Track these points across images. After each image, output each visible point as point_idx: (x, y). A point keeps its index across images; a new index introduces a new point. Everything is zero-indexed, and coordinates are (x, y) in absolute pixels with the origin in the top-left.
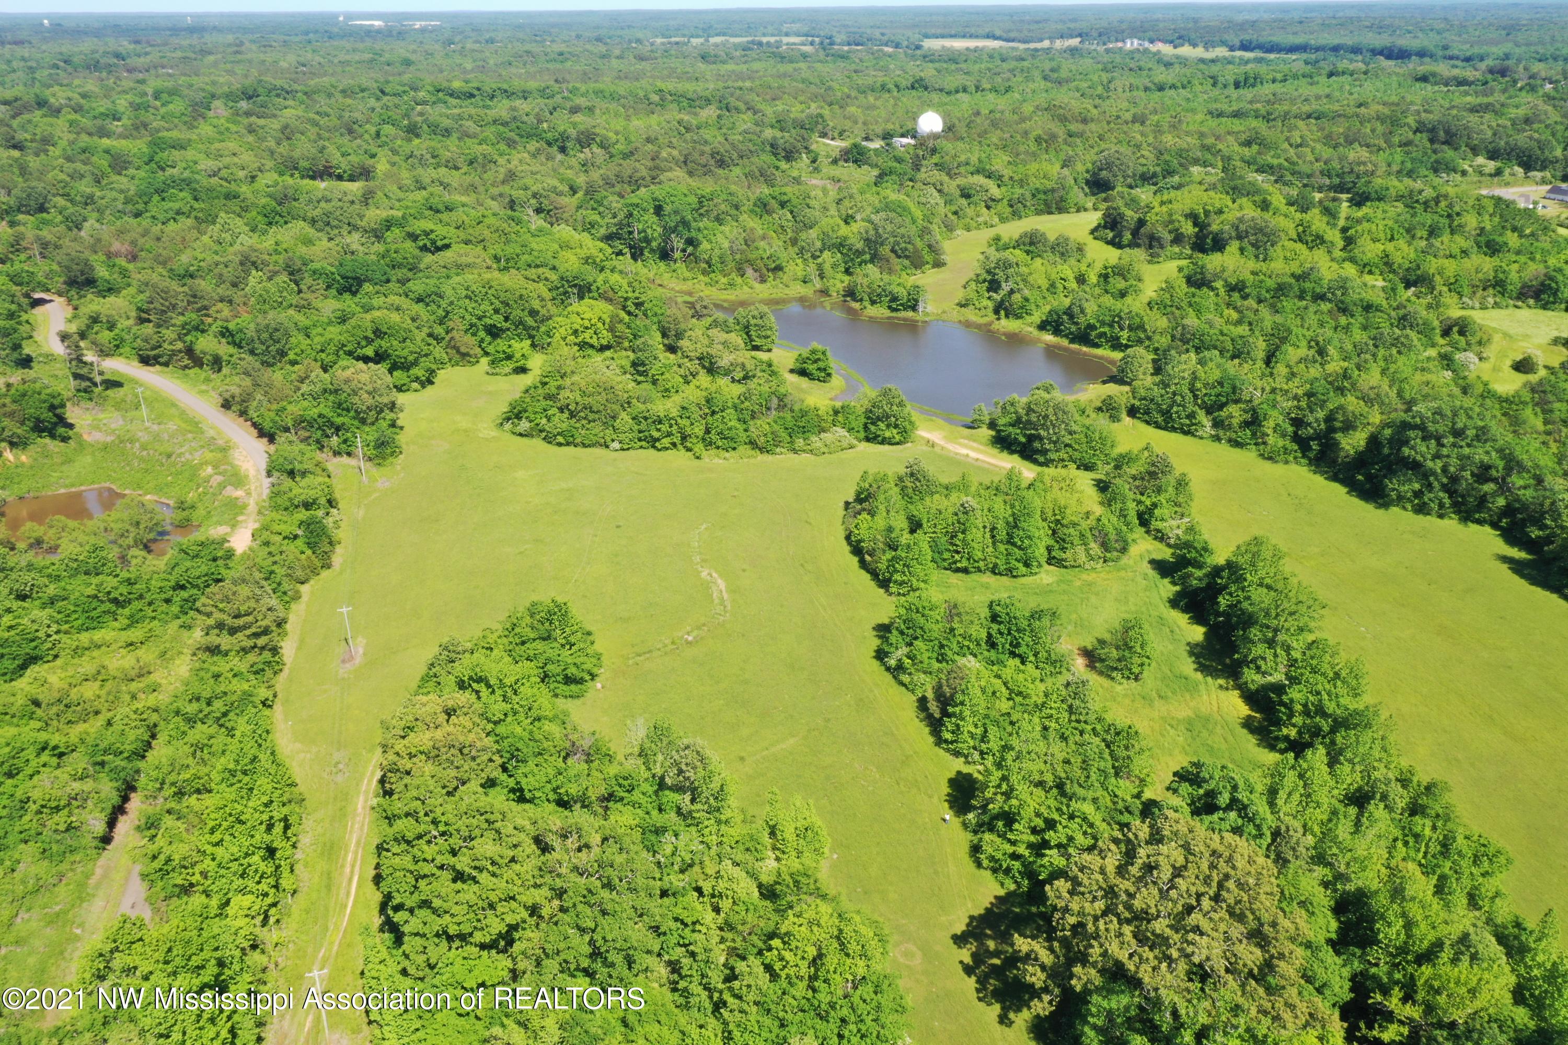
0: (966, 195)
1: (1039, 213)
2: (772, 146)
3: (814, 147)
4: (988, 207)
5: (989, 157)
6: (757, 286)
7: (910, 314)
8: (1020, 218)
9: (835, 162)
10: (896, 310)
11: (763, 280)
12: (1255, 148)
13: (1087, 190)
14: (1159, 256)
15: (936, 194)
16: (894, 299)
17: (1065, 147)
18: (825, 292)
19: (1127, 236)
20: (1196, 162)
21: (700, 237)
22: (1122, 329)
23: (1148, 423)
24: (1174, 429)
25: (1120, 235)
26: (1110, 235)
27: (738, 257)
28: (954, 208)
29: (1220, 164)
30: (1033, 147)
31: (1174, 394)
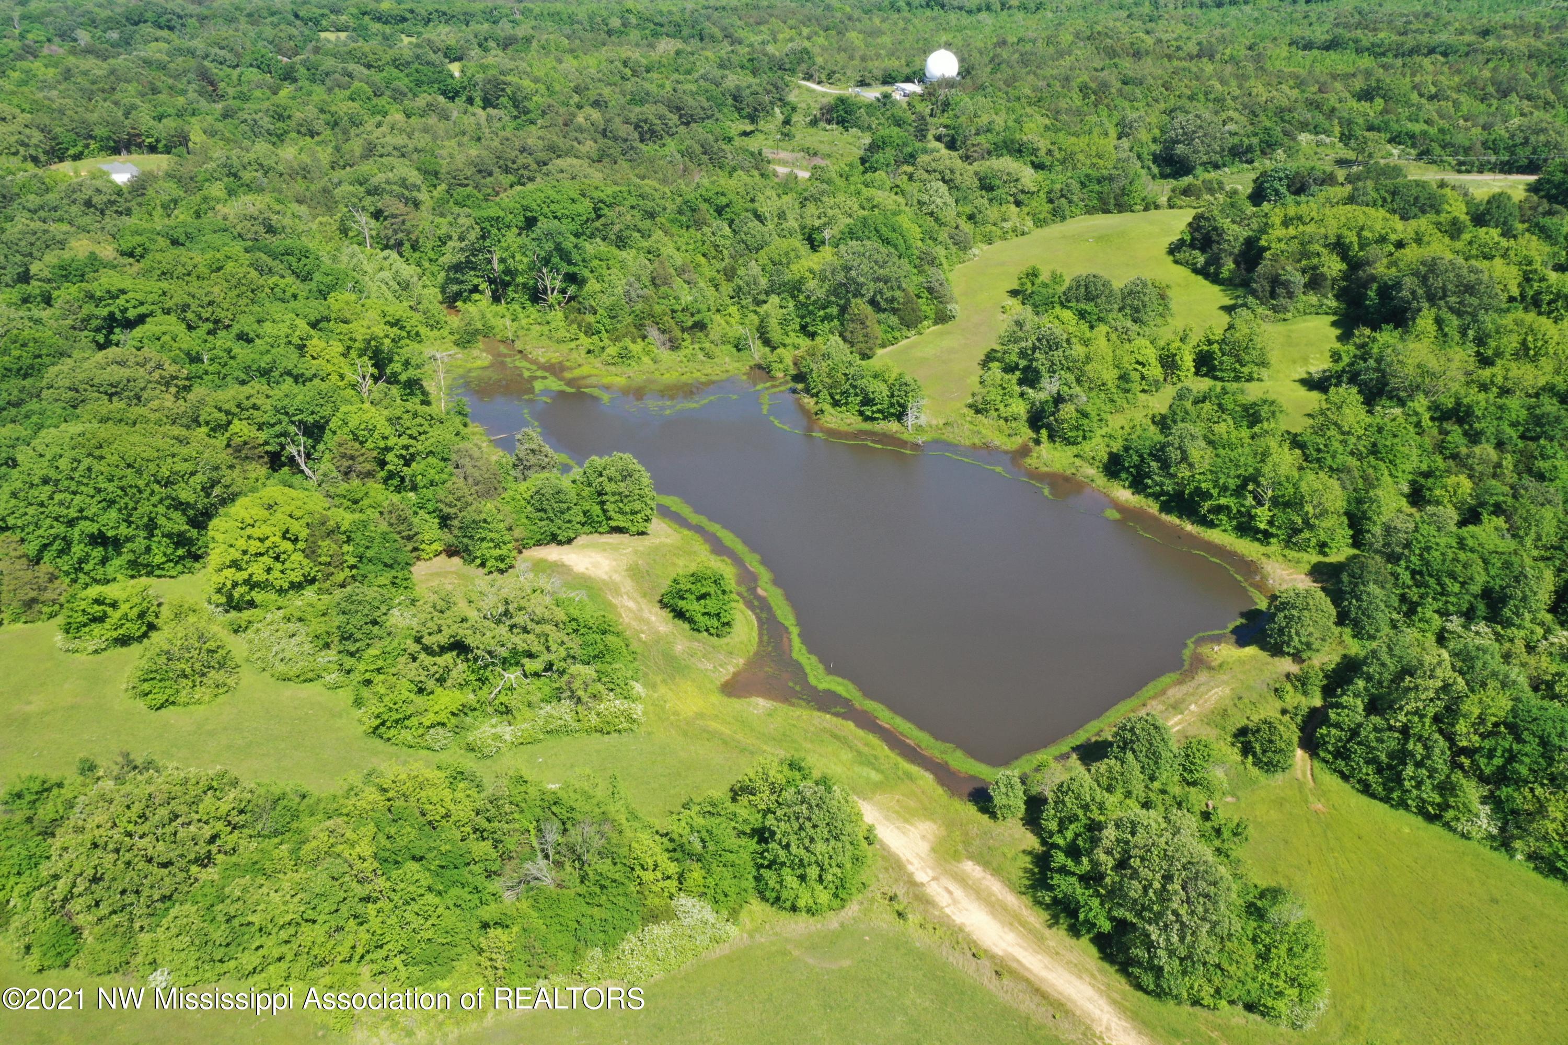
0: (986, 186)
1: (1090, 211)
2: (735, 98)
3: (792, 98)
4: (1018, 204)
5: (1018, 121)
6: (666, 355)
7: (893, 426)
8: (1064, 218)
9: (814, 123)
10: (872, 419)
11: (674, 346)
12: (1379, 103)
13: (1156, 170)
14: (1286, 310)
15: (943, 188)
16: (867, 401)
17: (1119, 101)
18: (763, 370)
19: (1228, 266)
20: (1304, 126)
21: (586, 273)
22: (1260, 504)
23: (1345, 777)
24: (1402, 804)
25: (1215, 261)
26: (1201, 260)
27: (639, 307)
28: (968, 209)
29: (1337, 129)
30: (1077, 101)
31: (1405, 731)
